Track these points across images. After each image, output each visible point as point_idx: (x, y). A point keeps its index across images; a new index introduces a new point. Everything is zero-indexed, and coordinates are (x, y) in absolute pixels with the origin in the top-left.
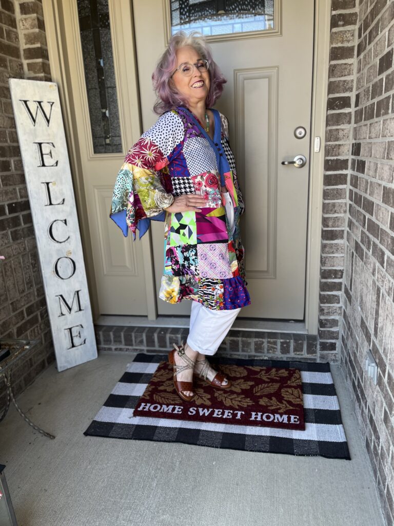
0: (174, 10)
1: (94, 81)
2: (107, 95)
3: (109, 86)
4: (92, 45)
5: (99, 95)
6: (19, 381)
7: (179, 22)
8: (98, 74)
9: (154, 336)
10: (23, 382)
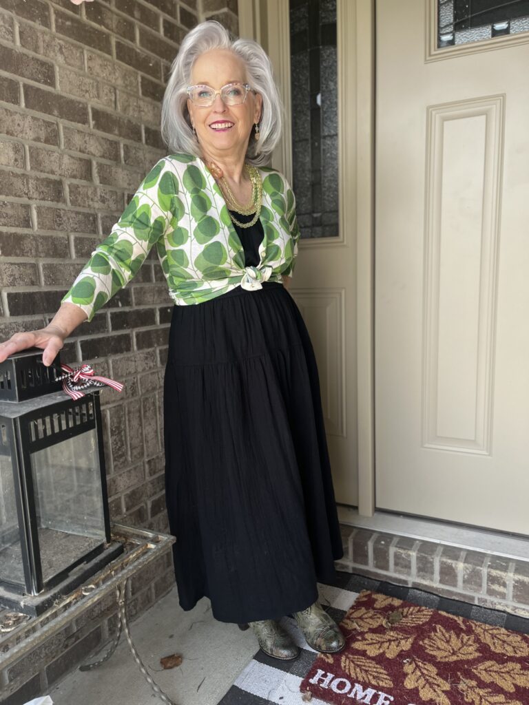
0: (443, 4)
1: (304, 128)
2: (322, 147)
3: (326, 134)
4: (308, 74)
5: (310, 150)
6: (147, 588)
7: (452, 21)
8: (312, 118)
9: (367, 545)
10: (153, 591)
